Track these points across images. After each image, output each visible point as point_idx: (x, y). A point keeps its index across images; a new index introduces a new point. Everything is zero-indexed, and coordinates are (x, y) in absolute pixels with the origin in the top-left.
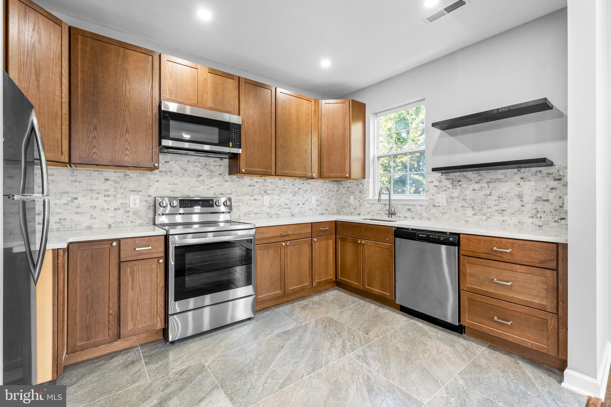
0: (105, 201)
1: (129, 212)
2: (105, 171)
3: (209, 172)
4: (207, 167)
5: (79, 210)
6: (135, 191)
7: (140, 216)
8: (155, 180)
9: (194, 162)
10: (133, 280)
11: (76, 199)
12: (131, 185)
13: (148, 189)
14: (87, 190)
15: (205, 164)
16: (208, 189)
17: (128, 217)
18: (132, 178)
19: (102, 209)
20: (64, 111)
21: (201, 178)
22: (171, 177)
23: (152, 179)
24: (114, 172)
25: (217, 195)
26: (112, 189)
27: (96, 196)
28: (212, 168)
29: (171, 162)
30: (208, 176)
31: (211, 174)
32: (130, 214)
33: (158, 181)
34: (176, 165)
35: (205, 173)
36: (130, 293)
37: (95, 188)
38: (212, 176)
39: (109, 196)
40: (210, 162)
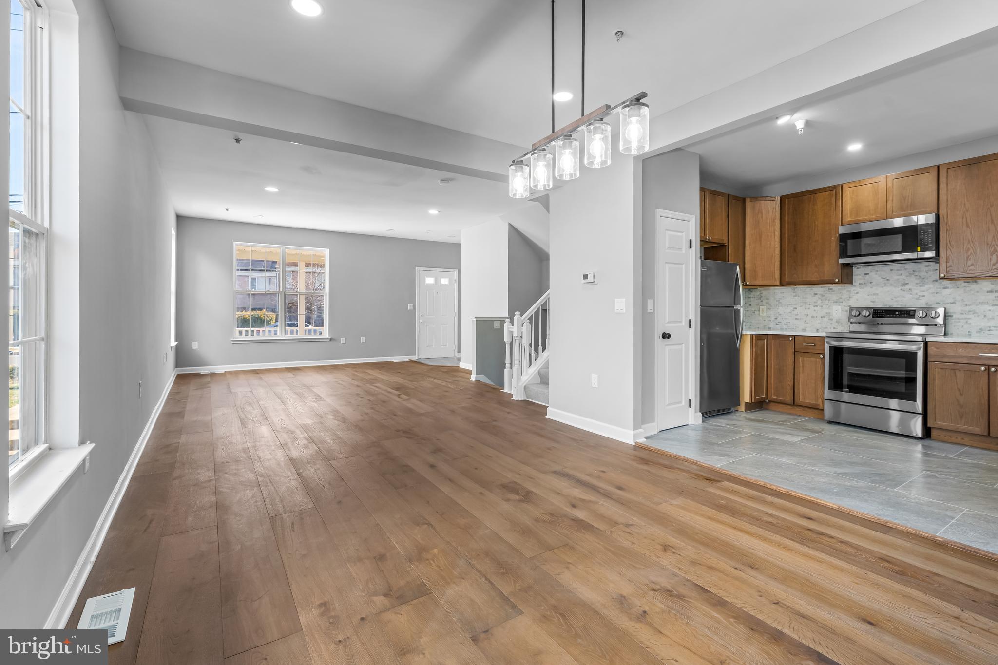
0: (815, 310)
1: (832, 320)
2: (814, 288)
3: (919, 279)
4: (916, 274)
5: (797, 317)
6: (837, 302)
7: (841, 324)
8: (855, 292)
9: (898, 270)
10: (803, 367)
11: (796, 308)
12: (834, 298)
13: (848, 300)
14: (802, 302)
15: (914, 271)
16: (918, 299)
17: (831, 324)
18: (834, 291)
19: (812, 317)
20: (776, 253)
21: (908, 287)
22: (871, 288)
23: (852, 291)
24: (821, 287)
25: (931, 305)
26: (819, 301)
27: (808, 306)
28: (923, 274)
29: (871, 274)
30: (917, 284)
31: (922, 281)
32: (834, 322)
33: (857, 293)
34: (877, 276)
35: (913, 280)
36: (801, 375)
37: (807, 300)
38: (923, 283)
39: (817, 306)
40: (920, 268)
